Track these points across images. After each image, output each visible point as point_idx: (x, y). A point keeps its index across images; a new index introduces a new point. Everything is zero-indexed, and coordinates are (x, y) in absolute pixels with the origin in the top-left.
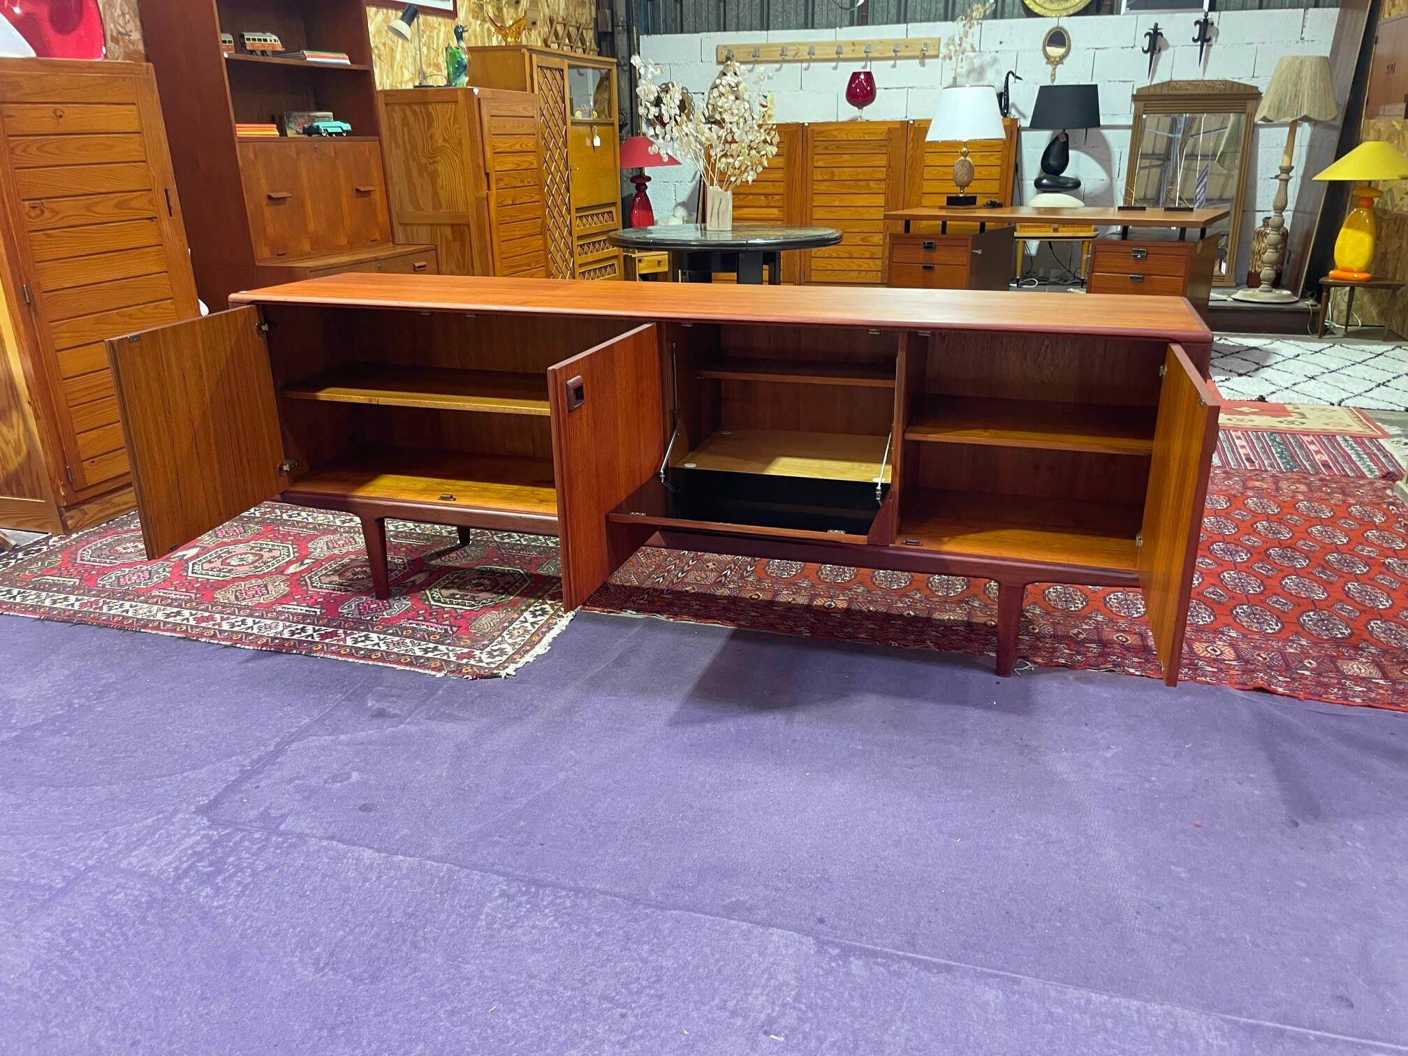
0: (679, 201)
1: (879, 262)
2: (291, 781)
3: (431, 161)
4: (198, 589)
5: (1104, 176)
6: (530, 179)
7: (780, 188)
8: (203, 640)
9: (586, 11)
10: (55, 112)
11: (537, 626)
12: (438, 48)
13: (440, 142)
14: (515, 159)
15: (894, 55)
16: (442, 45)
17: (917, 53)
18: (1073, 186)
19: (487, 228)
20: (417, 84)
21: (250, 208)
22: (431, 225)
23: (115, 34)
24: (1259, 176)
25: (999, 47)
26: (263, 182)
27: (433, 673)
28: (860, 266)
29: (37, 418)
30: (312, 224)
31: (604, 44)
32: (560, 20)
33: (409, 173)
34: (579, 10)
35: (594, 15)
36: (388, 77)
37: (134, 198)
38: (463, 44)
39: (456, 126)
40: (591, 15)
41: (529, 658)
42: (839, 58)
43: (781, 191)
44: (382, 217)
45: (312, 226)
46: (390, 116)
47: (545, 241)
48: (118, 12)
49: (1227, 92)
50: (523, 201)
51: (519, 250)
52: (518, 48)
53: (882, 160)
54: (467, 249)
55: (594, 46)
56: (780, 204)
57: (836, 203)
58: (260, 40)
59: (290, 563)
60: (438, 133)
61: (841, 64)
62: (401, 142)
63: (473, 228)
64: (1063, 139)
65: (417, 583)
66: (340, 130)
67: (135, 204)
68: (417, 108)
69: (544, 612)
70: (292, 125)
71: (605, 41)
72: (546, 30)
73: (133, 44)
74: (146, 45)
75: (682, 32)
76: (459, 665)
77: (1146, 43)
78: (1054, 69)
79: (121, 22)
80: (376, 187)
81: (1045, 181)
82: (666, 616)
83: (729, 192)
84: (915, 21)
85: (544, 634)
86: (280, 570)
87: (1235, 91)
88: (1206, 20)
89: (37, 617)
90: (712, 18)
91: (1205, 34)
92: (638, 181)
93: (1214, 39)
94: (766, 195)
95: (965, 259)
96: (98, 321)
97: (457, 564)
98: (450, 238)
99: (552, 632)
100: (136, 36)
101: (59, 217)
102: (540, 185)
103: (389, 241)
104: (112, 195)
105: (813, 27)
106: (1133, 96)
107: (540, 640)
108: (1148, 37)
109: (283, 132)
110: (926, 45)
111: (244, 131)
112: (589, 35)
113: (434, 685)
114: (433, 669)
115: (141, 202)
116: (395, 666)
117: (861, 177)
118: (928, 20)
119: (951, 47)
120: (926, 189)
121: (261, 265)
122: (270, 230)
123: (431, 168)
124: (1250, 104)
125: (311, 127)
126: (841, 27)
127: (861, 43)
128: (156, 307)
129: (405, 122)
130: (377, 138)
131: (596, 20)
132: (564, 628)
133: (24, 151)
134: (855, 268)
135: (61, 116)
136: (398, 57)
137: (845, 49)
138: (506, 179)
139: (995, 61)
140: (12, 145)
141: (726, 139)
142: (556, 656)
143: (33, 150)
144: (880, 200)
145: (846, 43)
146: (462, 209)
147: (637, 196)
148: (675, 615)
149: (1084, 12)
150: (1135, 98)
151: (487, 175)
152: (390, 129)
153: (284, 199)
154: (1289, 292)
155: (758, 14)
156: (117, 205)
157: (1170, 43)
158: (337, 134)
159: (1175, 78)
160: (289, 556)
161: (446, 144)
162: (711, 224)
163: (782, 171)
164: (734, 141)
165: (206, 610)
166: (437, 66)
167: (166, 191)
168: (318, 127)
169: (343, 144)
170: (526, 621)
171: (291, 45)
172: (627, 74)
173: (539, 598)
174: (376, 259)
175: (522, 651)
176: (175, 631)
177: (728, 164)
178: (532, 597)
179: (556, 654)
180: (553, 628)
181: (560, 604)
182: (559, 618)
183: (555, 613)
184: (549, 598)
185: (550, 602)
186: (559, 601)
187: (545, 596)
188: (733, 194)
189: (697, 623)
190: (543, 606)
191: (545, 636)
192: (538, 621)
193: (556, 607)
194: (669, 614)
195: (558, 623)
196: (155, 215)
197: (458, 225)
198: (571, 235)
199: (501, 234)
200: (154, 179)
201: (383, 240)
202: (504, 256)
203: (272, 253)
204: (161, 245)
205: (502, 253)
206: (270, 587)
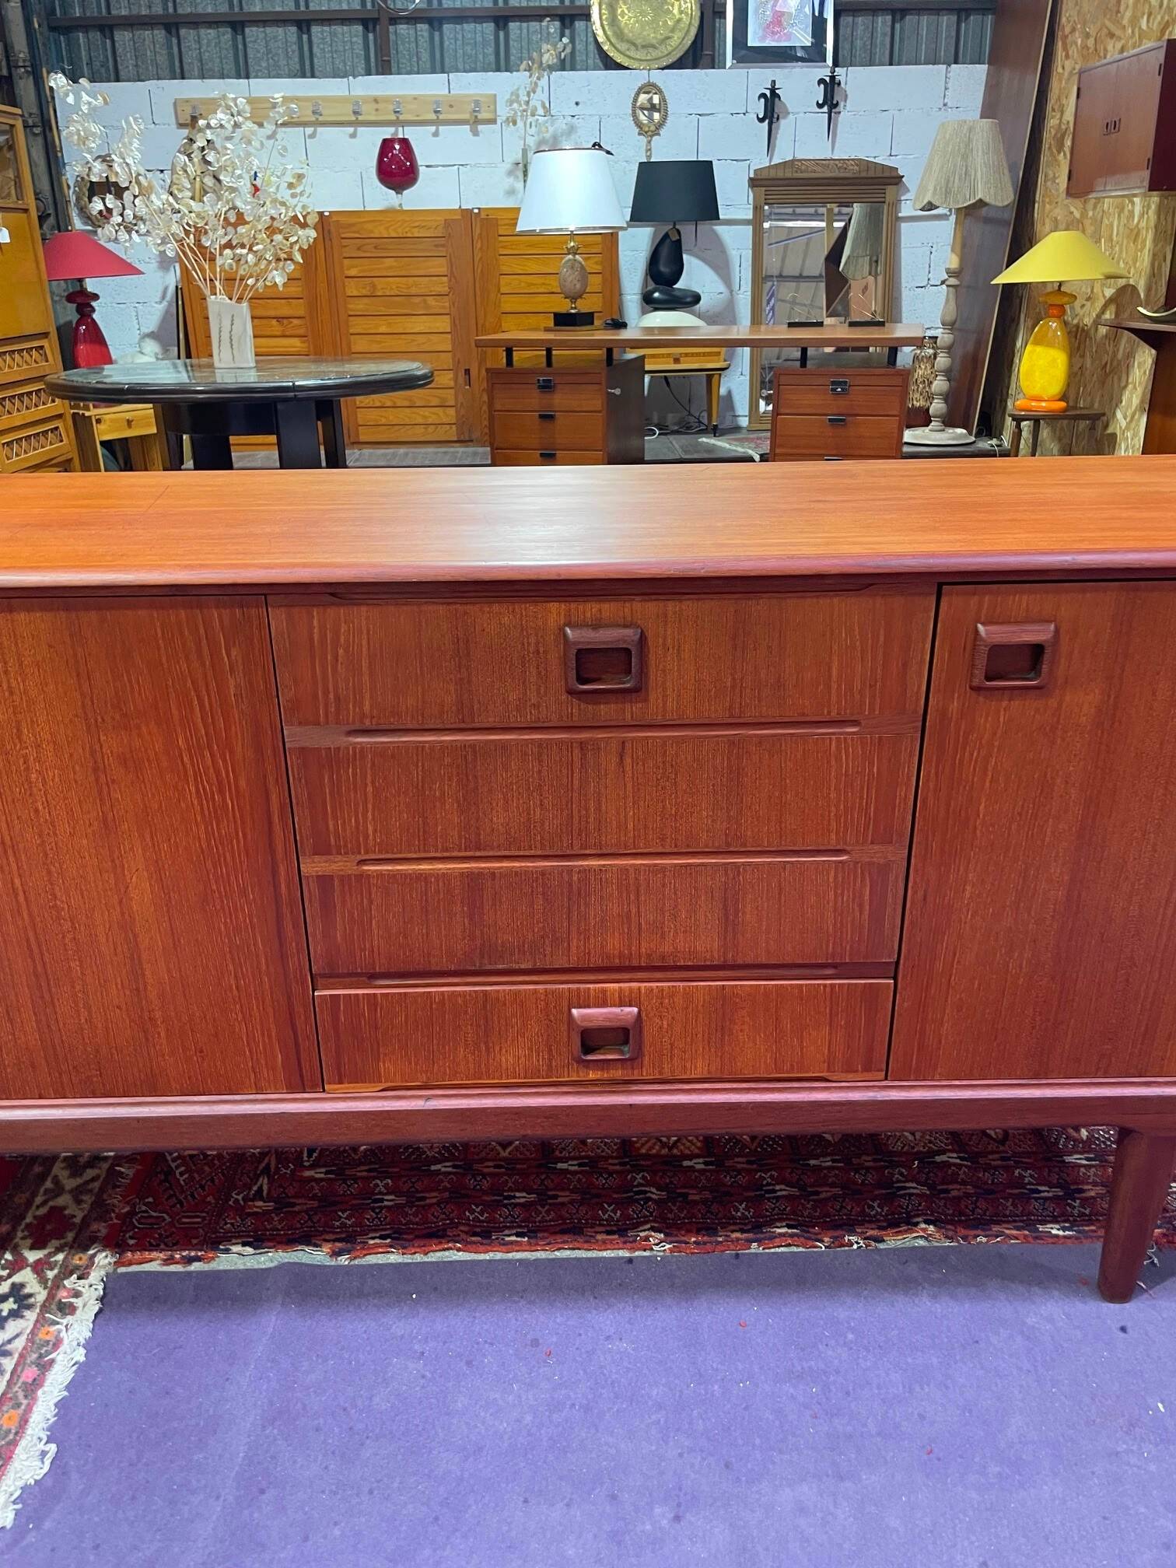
0: (146, 330)
1: (452, 412)
5: (722, 288)
7: (299, 308)
15: (433, 116)
17: (466, 116)
18: (688, 301)
24: (904, 284)
25: (576, 110)
28: (425, 417)
42: (356, 121)
43: (301, 313)
49: (864, 174)
53: (440, 266)
56: (301, 331)
57: (383, 329)
61: (360, 130)
64: (675, 238)
75: (118, 80)
77: (760, 108)
78: (649, 142)
81: (656, 295)
83: (245, 305)
84: (457, 70)
87: (871, 174)
88: (833, 78)
90: (162, 59)
91: (831, 97)
92: (79, 300)
93: (842, 104)
94: (278, 319)
95: (599, 403)
99: (50, 1377)
105: (313, 76)
106: (751, 179)
107: (23, 1424)
108: (763, 100)
110: (477, 103)
117: (413, 291)
118: (474, 70)
119: (515, 105)
120: (507, 307)
124: (890, 190)
126: (354, 77)
127: (387, 100)
134: (421, 421)
137: (364, 108)
139: (572, 129)
141: (225, 219)
144: (443, 324)
145: (366, 100)
147: (79, 324)
148: (350, 1238)
149: (678, 64)
150: (754, 183)
154: (964, 431)
155: (231, 55)
157: (790, 110)
159: (799, 156)
162: (222, 357)
163: (300, 283)
164: (241, 221)
172: (40, 140)
177: (238, 260)
179: (75, 1476)
180: (53, 1361)
181: (60, 1257)
182: (64, 1314)
183: (51, 1297)
184: (29, 1242)
185: (32, 1256)
186: (55, 1243)
187: (20, 1234)
188: (252, 308)
189: (407, 1259)
190: (17, 1278)
191: (34, 1399)
192: (10, 1341)
193: (50, 1274)
194: (334, 1241)
195: (63, 1334)
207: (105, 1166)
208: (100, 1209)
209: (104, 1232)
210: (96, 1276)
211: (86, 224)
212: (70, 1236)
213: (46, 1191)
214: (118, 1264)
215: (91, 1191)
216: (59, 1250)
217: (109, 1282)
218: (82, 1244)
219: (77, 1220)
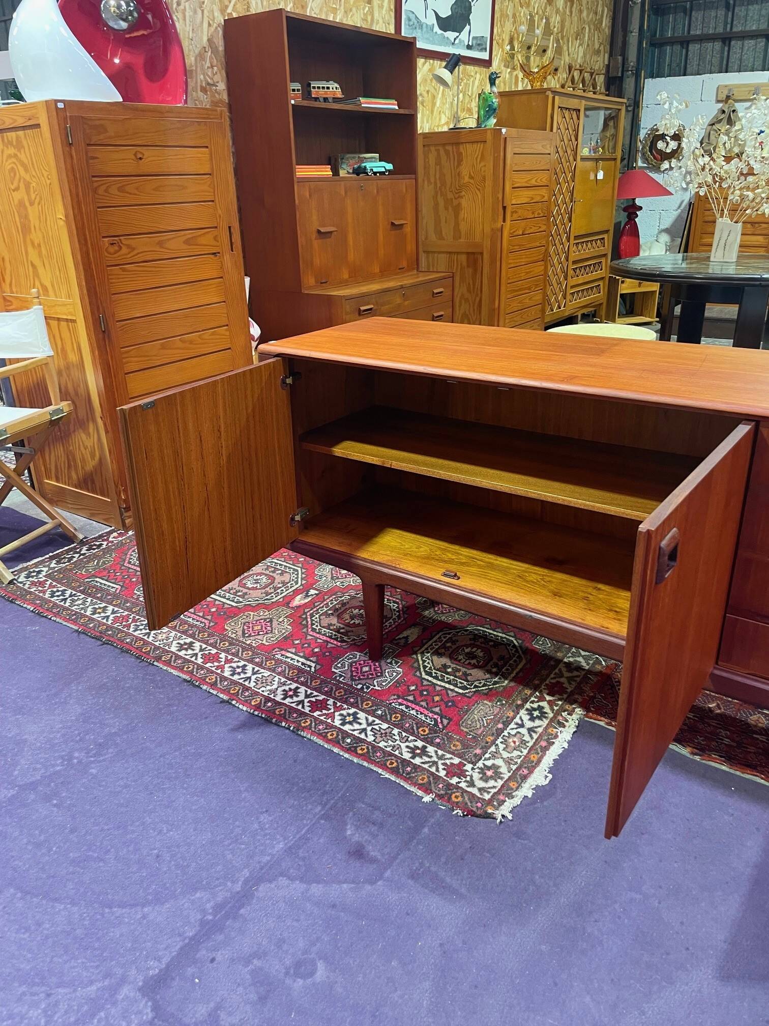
0: (663, 227)
2: (247, 961)
3: (457, 195)
4: (213, 614)
6: (540, 212)
8: (205, 687)
9: (600, 59)
10: (135, 155)
11: (535, 736)
12: (472, 94)
13: (467, 179)
14: (530, 193)
16: (475, 90)
19: (498, 256)
20: (452, 126)
21: (301, 240)
22: (450, 253)
23: (204, 85)
26: (315, 217)
27: (420, 793)
29: (107, 432)
30: (352, 256)
31: (612, 88)
32: (578, 67)
33: (436, 205)
34: (595, 58)
35: (606, 63)
36: (427, 122)
37: (200, 236)
38: (495, 89)
39: (482, 164)
40: (604, 61)
41: (526, 790)
44: (410, 247)
45: (351, 257)
46: (426, 156)
47: (546, 268)
48: (208, 64)
50: (532, 231)
51: (523, 275)
52: (543, 91)
54: (478, 276)
55: (603, 90)
58: (323, 88)
59: (296, 592)
60: (465, 171)
62: (432, 180)
63: (486, 256)
65: (410, 640)
66: (383, 170)
67: (203, 240)
68: (449, 148)
69: (543, 715)
70: (344, 166)
71: (614, 84)
72: (565, 76)
73: (219, 94)
74: (229, 95)
75: (685, 75)
76: (449, 786)
79: (209, 74)
80: (408, 221)
82: (689, 749)
83: (740, 225)
85: (545, 749)
86: (287, 600)
89: (76, 628)
90: (716, 60)
92: (631, 210)
96: (163, 347)
97: (450, 620)
98: (465, 264)
99: (552, 748)
100: (222, 86)
101: (135, 252)
102: (548, 215)
103: (413, 269)
104: (182, 233)
107: (539, 761)
109: (336, 172)
111: (303, 172)
112: (600, 80)
113: (421, 814)
114: (421, 787)
115: (207, 239)
116: (380, 771)
121: (306, 292)
122: (317, 261)
123: (455, 202)
125: (359, 167)
128: (213, 334)
129: (438, 162)
130: (413, 176)
131: (608, 66)
132: (566, 745)
133: (106, 191)
135: (141, 159)
136: (438, 104)
138: (520, 211)
140: (96, 185)
141: (741, 172)
142: (559, 794)
143: (114, 190)
146: (478, 239)
147: (627, 224)
148: (702, 750)
151: (504, 208)
152: (425, 168)
153: (331, 232)
156: (187, 242)
158: (381, 173)
160: (297, 583)
161: (472, 181)
162: (716, 255)
164: (751, 173)
165: (214, 646)
166: (470, 110)
167: (230, 227)
168: (365, 167)
169: (385, 182)
170: (522, 726)
171: (350, 93)
173: (536, 688)
174: (402, 287)
175: (519, 776)
176: (181, 669)
178: (527, 685)
179: (559, 790)
180: (554, 743)
181: (560, 703)
182: (560, 727)
183: (555, 717)
184: (547, 691)
185: (548, 698)
186: (557, 697)
187: (543, 687)
188: (743, 228)
189: (732, 771)
190: (541, 704)
191: (545, 754)
192: (536, 727)
193: (556, 708)
194: (694, 748)
195: (559, 734)
196: (219, 251)
197: (473, 253)
198: (567, 261)
199: (510, 261)
200: (220, 216)
201: (410, 269)
202: (509, 281)
203: (316, 282)
204: (222, 277)
205: (509, 278)
206: (275, 623)
207: (583, 673)
208: (579, 690)
209: (580, 700)
210: (575, 716)
211: (644, 163)
212: (565, 696)
213: (555, 674)
214: (586, 716)
215: (576, 681)
216: (560, 700)
217: (580, 720)
218: (570, 700)
219: (569, 690)
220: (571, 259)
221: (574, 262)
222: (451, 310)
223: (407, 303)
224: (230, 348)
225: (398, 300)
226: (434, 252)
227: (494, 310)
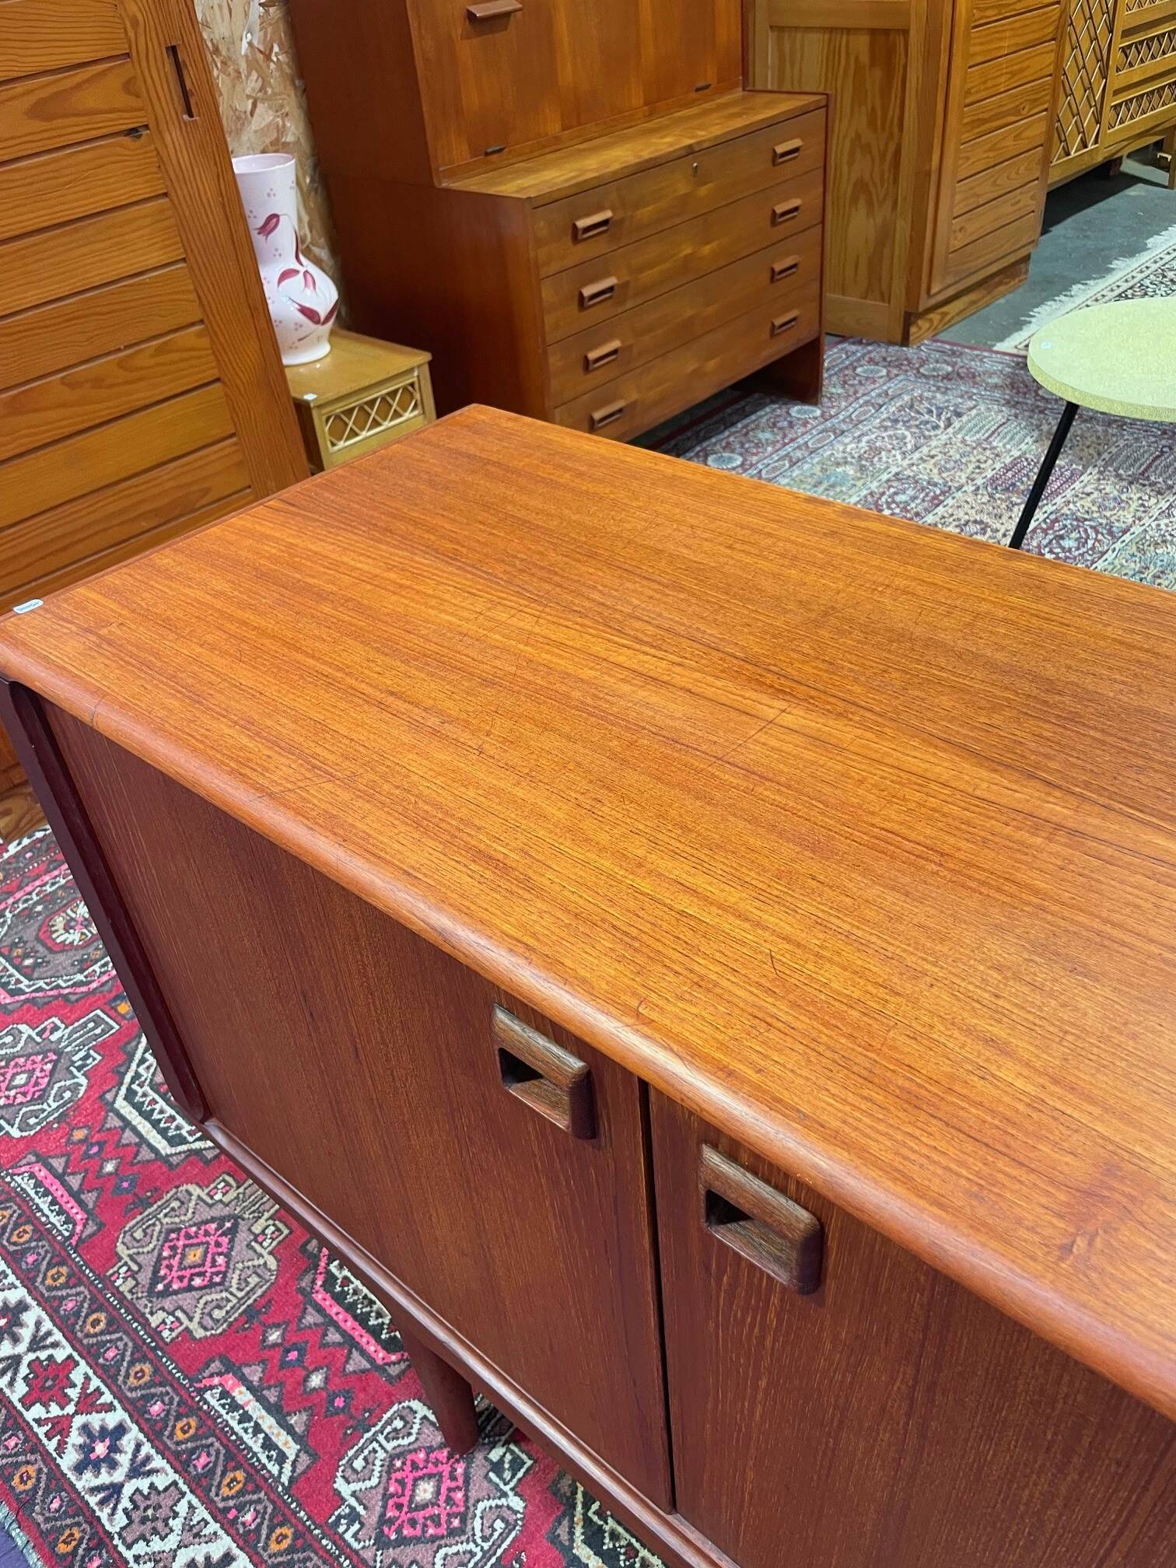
19: (945, 38)
21: (423, 46)
22: (831, 30)
30: (570, 70)
37: (78, 87)
44: (726, 29)
45: (567, 73)
51: (1003, 82)
54: (896, 88)
63: (915, 38)
67: (89, 99)
98: (865, 59)
103: (731, 87)
104: (20, 87)
115: (105, 93)
121: (444, 186)
122: (472, 99)
128: (160, 351)
153: (504, 15)
156: (37, 111)
167: (173, 50)
174: (690, 151)
196: (144, 121)
197: (886, 32)
198: (1111, 31)
199: (973, 50)
200: (135, 23)
201: (725, 84)
202: (968, 101)
203: (474, 154)
204: (165, 195)
205: (968, 93)
206: (243, 1236)
220: (1118, 29)
221: (1127, 33)
222: (821, 189)
223: (703, 191)
224: (218, 380)
225: (682, 188)
226: (797, 28)
227: (928, 174)
